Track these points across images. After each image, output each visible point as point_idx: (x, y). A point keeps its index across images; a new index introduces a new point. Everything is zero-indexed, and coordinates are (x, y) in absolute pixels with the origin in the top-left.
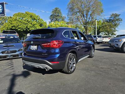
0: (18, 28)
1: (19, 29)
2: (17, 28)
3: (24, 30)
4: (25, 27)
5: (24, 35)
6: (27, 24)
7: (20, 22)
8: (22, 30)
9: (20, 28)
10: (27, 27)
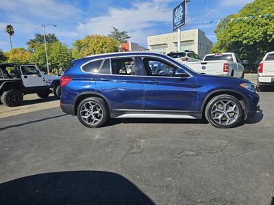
0: (243, 40)
1: (245, 42)
2: (240, 40)
3: (258, 41)
4: (260, 33)
5: (261, 52)
6: (267, 24)
7: (248, 23)
8: (252, 43)
9: (246, 39)
10: (265, 33)
